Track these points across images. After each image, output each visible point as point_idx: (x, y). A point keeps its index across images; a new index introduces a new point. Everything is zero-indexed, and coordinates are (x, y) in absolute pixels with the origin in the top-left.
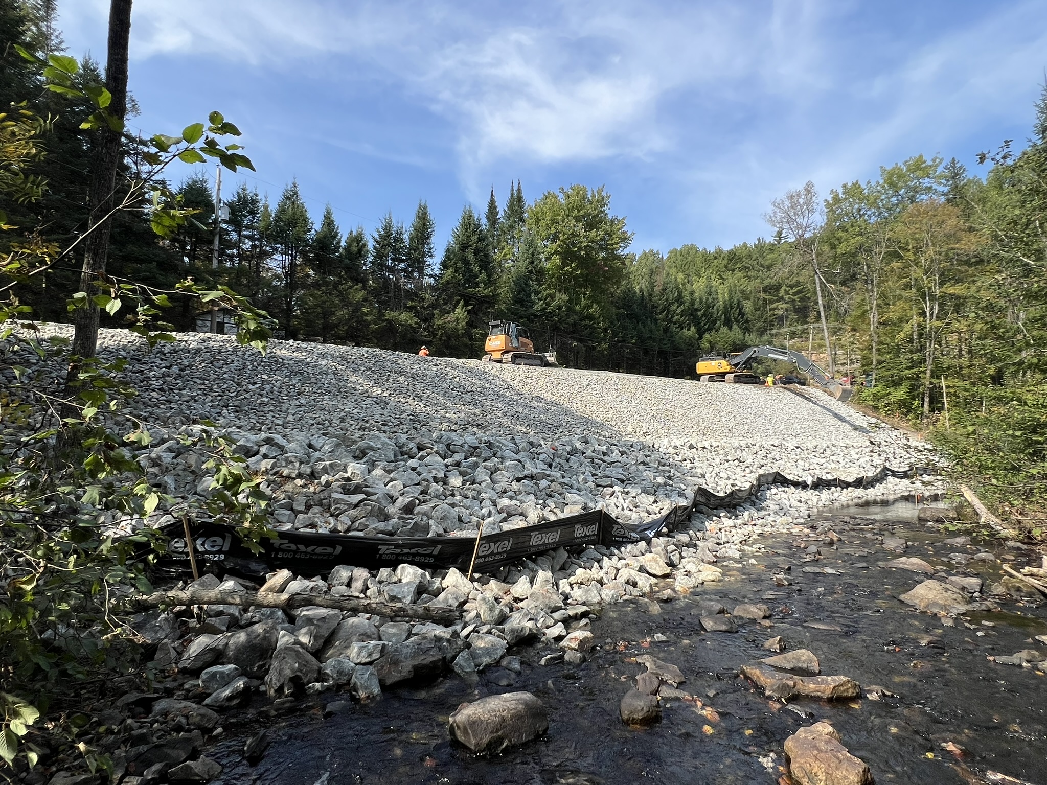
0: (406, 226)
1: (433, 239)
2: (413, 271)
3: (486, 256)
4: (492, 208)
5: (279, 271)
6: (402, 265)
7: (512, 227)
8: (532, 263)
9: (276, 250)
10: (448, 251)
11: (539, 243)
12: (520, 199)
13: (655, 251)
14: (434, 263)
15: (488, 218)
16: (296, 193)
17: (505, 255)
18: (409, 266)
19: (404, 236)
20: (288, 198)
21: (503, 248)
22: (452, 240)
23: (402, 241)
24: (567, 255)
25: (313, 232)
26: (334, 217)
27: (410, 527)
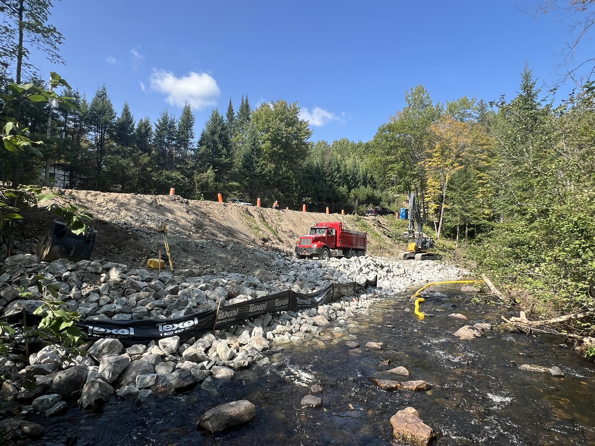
0: (177, 119)
1: (194, 127)
2: (180, 146)
3: (226, 139)
4: (230, 111)
5: (93, 142)
6: (174, 142)
7: (242, 123)
8: (254, 144)
9: (91, 128)
10: (203, 135)
11: (258, 133)
12: (247, 106)
13: (325, 141)
14: (194, 141)
15: (228, 116)
16: (105, 94)
17: (238, 139)
18: (178, 143)
19: (175, 125)
20: (100, 97)
21: (237, 135)
22: (205, 128)
23: (174, 127)
24: (275, 141)
25: (116, 118)
26: (130, 110)
27: (175, 303)
